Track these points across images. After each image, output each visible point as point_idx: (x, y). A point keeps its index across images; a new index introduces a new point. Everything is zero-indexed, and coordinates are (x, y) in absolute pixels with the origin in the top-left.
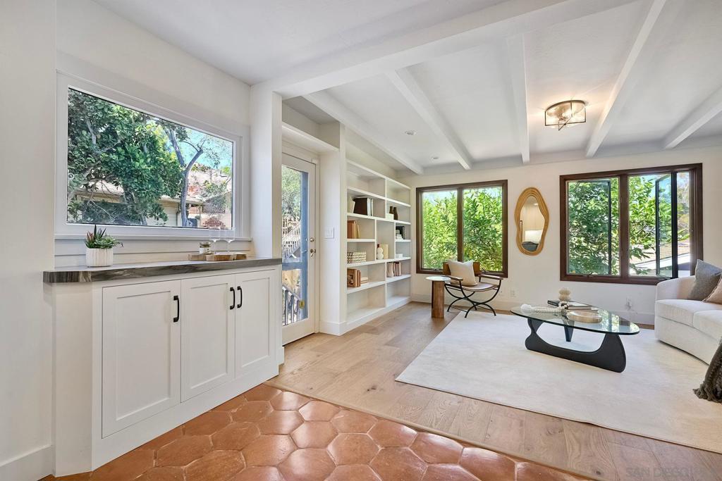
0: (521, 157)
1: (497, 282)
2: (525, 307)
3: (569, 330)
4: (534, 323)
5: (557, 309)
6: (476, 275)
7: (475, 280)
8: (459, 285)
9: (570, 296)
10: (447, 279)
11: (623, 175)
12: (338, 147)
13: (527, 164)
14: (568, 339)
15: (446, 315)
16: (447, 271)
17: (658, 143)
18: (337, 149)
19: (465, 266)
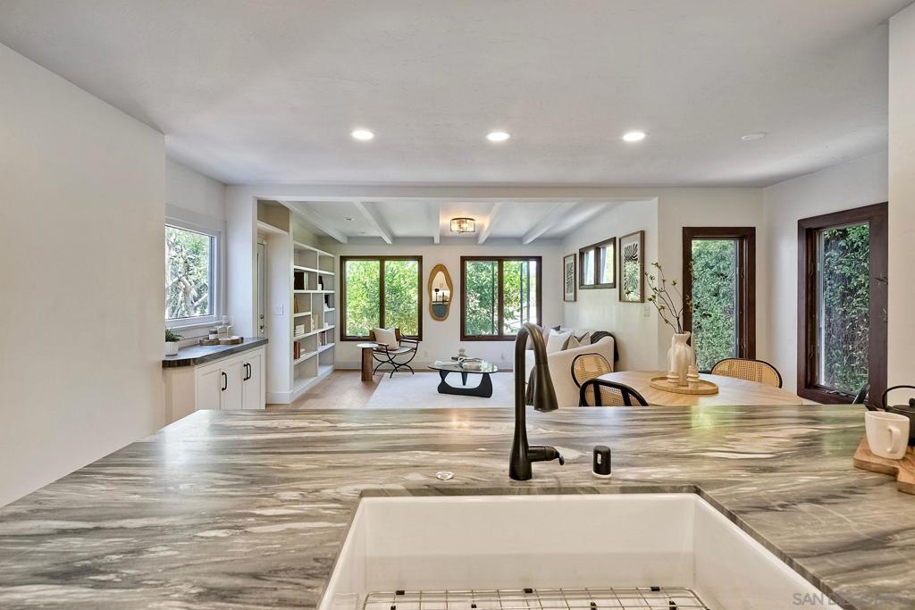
0: (433, 238)
1: (414, 346)
2: (438, 364)
3: (464, 375)
4: (443, 373)
5: (457, 363)
6: (397, 340)
7: (395, 344)
8: (384, 350)
9: (465, 353)
10: (375, 346)
11: (500, 260)
12: (288, 231)
13: (437, 244)
14: (464, 384)
15: (374, 378)
16: (372, 337)
17: (519, 240)
18: (286, 233)
19: (388, 333)
